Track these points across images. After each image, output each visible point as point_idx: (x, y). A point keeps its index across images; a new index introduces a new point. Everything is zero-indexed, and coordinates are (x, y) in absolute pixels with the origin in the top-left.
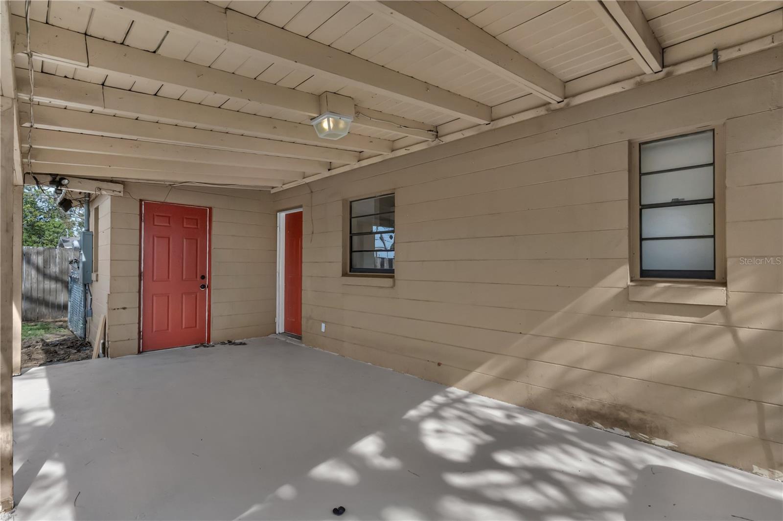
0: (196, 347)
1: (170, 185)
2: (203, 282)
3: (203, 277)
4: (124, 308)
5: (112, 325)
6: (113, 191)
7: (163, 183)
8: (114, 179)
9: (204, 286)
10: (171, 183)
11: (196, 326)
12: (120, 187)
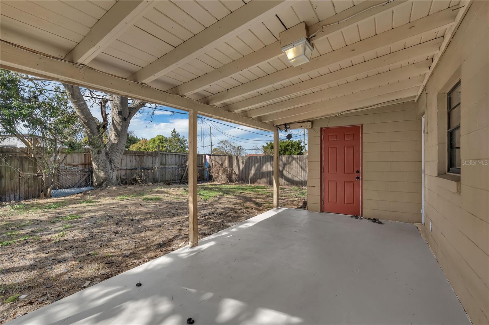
0: (351, 217)
1: (335, 116)
2: (357, 175)
3: (358, 172)
4: (314, 187)
5: (309, 195)
6: (307, 126)
7: (330, 116)
8: (308, 120)
9: (358, 178)
10: (335, 115)
11: (353, 204)
12: (310, 124)
